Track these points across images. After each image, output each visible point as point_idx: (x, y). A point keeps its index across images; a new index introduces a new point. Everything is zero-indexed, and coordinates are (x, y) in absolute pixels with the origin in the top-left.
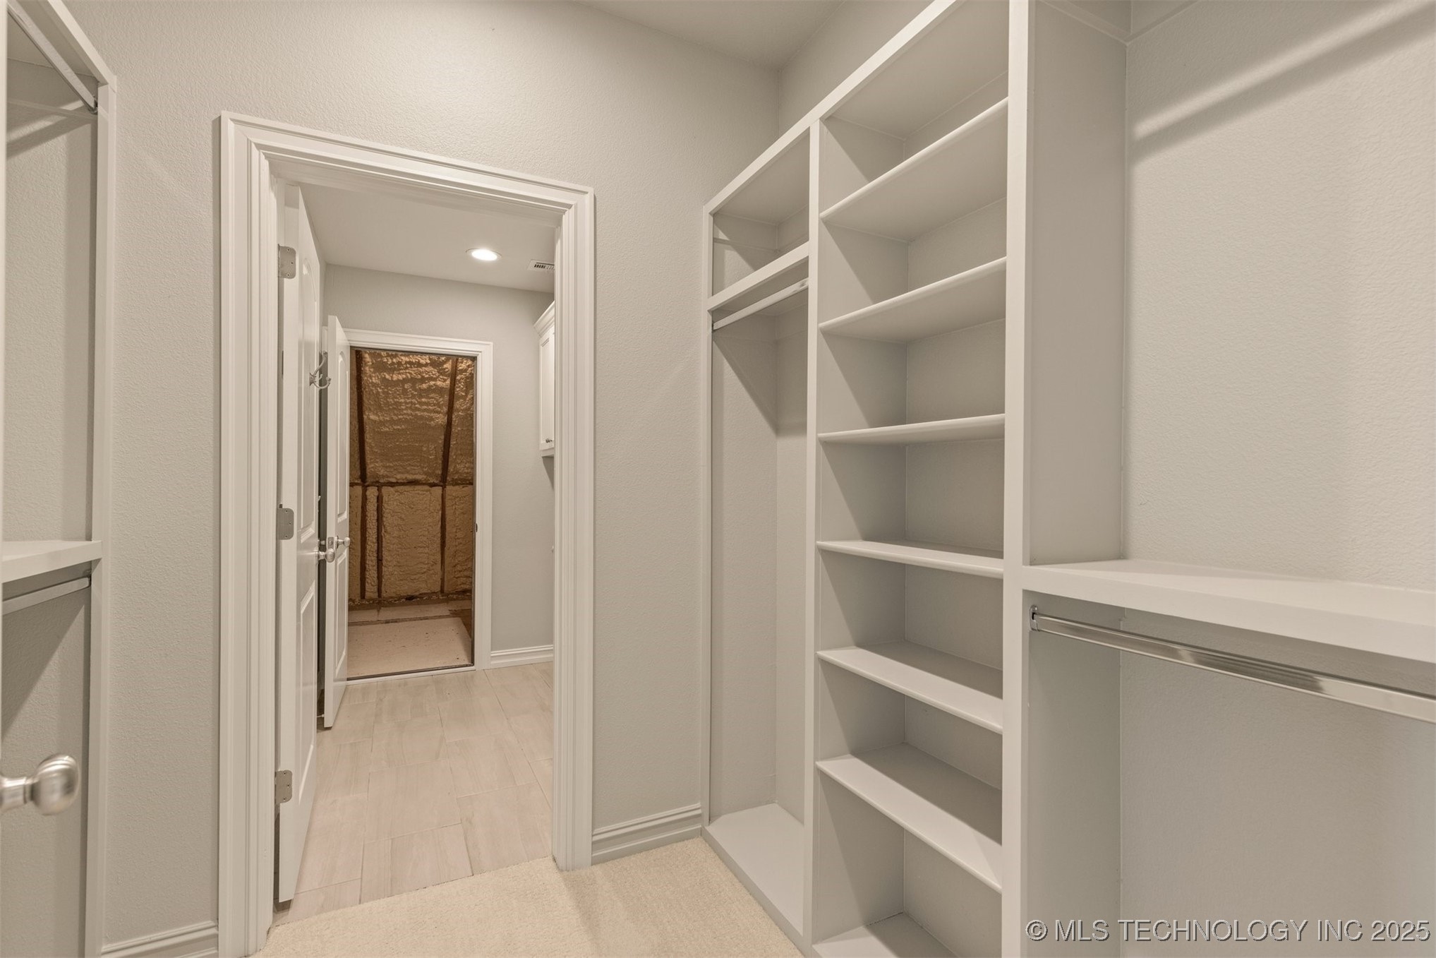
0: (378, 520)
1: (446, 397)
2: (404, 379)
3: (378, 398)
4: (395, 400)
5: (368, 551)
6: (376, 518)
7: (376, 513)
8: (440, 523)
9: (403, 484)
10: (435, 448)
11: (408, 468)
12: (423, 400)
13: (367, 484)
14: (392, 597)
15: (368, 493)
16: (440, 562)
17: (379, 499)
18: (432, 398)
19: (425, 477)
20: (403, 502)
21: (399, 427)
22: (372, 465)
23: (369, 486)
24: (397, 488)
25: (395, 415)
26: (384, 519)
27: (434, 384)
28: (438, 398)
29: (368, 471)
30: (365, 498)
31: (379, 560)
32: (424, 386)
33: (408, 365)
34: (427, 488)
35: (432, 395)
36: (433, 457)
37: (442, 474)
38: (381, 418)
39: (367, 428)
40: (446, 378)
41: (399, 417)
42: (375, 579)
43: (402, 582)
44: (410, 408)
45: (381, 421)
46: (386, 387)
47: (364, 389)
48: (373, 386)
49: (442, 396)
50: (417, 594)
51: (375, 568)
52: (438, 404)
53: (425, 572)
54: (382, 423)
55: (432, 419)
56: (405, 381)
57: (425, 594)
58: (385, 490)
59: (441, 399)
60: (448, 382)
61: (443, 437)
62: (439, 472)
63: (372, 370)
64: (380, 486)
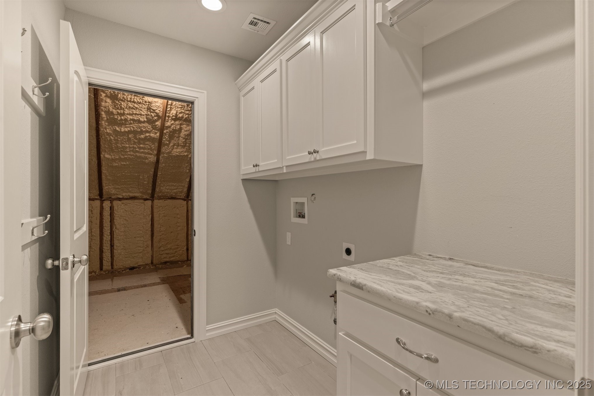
0: (111, 221)
1: (156, 144)
2: (129, 131)
3: (111, 143)
4: (123, 145)
5: (104, 241)
6: (109, 220)
7: (109, 217)
8: (150, 222)
9: (127, 199)
10: (148, 177)
11: (130, 189)
12: (141, 146)
13: (103, 199)
14: (120, 268)
15: (104, 205)
16: (151, 245)
17: (112, 208)
18: (147, 144)
19: (141, 194)
20: (127, 210)
21: (125, 163)
22: (107, 187)
23: (104, 200)
24: (123, 201)
25: (122, 155)
26: (115, 221)
27: (149, 136)
28: (151, 145)
29: (104, 191)
30: (102, 208)
31: (112, 246)
32: (142, 136)
33: (132, 122)
34: (142, 201)
35: (147, 143)
36: (146, 182)
37: (152, 193)
38: (113, 157)
39: (103, 163)
40: (157, 131)
41: (125, 156)
42: (110, 258)
43: (127, 259)
44: (133, 151)
45: (112, 159)
46: (117, 136)
47: (101, 137)
48: (107, 135)
49: (154, 144)
50: (136, 265)
51: (109, 251)
52: (151, 149)
53: (141, 252)
54: (114, 160)
55: (146, 158)
56: (129, 132)
57: (141, 265)
58: (115, 203)
59: (153, 146)
60: (158, 134)
61: (153, 170)
62: (150, 192)
63: (107, 124)
64: (112, 200)
